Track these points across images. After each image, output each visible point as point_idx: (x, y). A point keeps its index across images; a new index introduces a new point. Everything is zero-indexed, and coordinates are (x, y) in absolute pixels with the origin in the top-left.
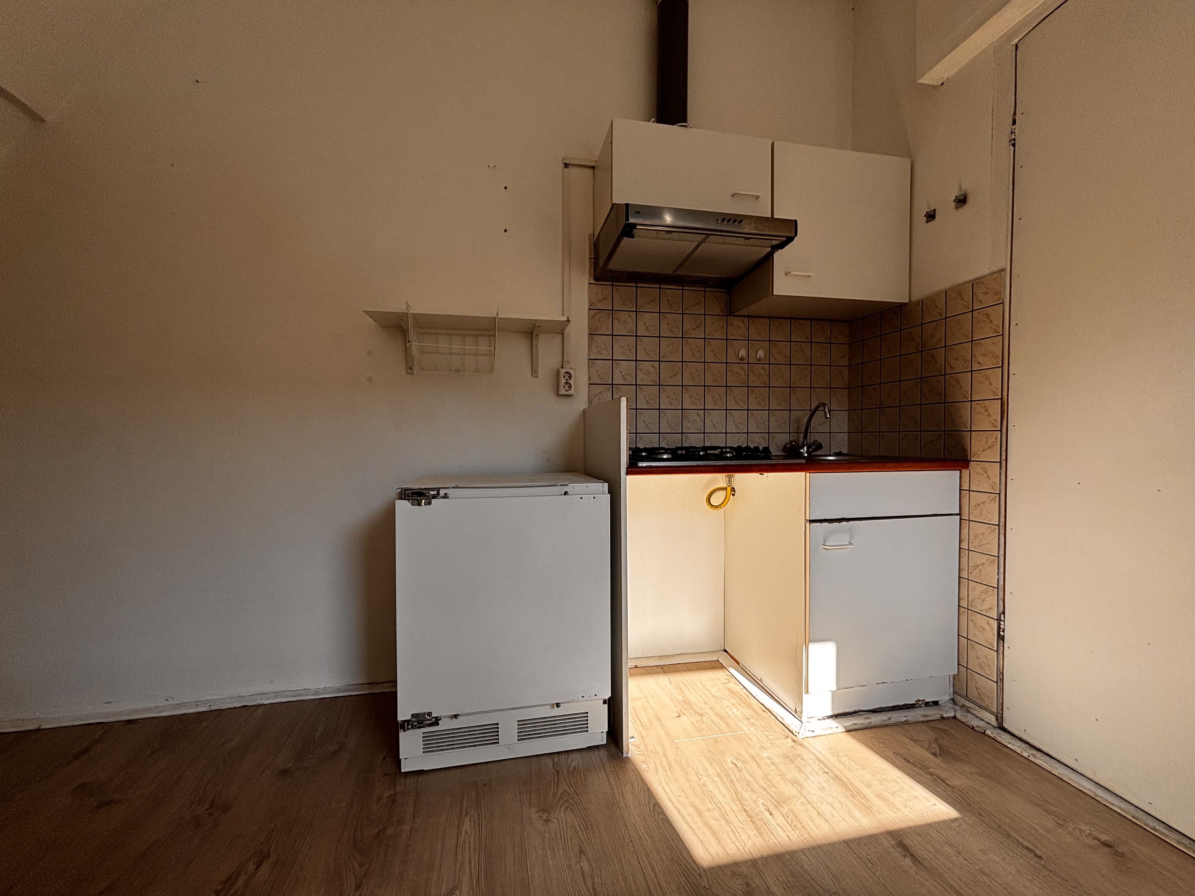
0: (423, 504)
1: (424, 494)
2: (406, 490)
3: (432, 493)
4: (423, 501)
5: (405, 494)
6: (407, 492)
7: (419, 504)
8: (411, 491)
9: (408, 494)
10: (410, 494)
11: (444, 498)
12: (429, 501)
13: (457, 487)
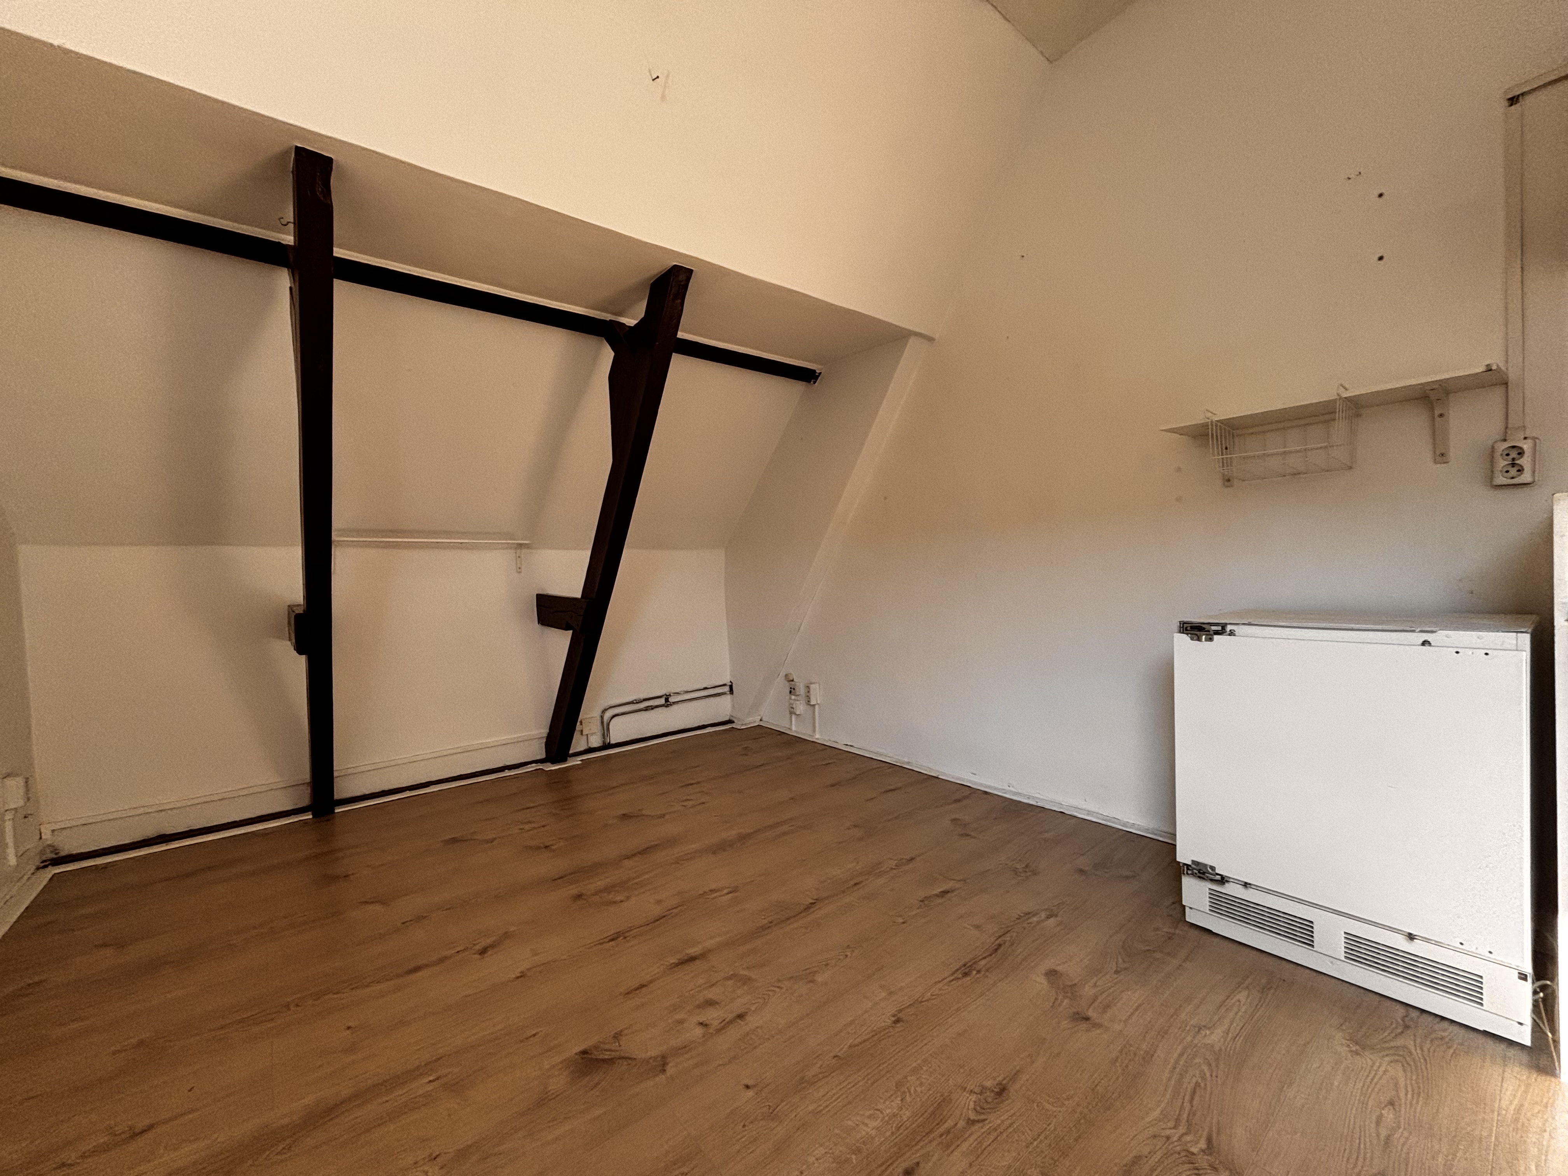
0: (1204, 640)
1: (1204, 629)
2: (1184, 623)
3: (1214, 628)
4: (1204, 637)
5: (1183, 627)
6: (1185, 625)
7: (1199, 639)
8: (1190, 625)
9: (1186, 628)
10: (1189, 628)
11: (1230, 635)
12: (1210, 637)
13: (1250, 624)
